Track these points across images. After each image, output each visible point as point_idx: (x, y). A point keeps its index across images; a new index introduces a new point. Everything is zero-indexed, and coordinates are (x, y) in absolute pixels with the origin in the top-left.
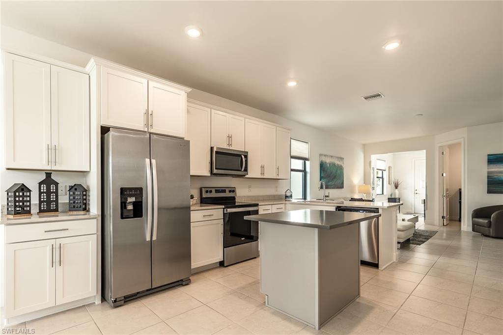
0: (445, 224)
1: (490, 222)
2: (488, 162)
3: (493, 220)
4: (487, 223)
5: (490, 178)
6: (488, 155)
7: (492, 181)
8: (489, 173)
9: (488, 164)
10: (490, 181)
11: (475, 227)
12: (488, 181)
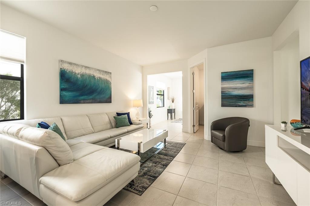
0: (195, 132)
1: (224, 136)
2: (222, 79)
3: (226, 133)
4: (222, 136)
5: (224, 93)
6: (222, 73)
7: (225, 96)
8: (222, 88)
9: (222, 81)
10: (223, 96)
11: (214, 139)
12: (222, 96)
